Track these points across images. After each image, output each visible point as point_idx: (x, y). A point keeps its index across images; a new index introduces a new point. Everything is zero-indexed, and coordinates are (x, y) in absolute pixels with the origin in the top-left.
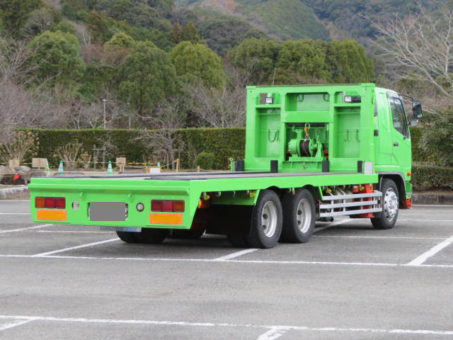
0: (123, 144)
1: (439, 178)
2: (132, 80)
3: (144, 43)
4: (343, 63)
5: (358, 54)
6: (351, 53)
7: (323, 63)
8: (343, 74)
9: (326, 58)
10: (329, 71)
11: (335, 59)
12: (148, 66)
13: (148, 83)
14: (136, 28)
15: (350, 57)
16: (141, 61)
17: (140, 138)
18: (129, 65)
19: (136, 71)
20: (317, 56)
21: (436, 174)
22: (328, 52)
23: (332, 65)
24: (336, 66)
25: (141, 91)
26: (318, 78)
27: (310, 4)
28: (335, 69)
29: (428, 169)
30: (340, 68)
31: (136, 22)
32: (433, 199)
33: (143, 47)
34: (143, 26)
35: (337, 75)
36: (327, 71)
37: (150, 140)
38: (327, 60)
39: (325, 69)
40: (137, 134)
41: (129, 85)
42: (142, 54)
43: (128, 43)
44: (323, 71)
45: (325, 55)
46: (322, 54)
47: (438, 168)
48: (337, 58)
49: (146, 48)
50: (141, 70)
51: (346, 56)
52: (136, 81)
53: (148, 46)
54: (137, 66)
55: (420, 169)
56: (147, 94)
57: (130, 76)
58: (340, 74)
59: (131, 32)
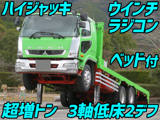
0: (4, 80)
1: (158, 91)
2: (6, 50)
3: (12, 30)
4: (121, 42)
5: (129, 38)
6: (125, 37)
7: (110, 42)
8: (121, 48)
9: (112, 39)
10: (113, 46)
11: (116, 40)
12: (14, 42)
13: (14, 51)
14: (7, 22)
15: (124, 39)
16: (11, 39)
17: (13, 76)
18: (4, 41)
19: (8, 45)
20: (107, 38)
21: (157, 89)
22: (113, 36)
23: (114, 43)
24: (117, 44)
25: (10, 55)
26: (107, 50)
27: (105, 11)
28: (116, 46)
29: (153, 87)
30: (119, 45)
31: (7, 19)
32: (155, 101)
33: (12, 32)
34: (11, 21)
35: (118, 49)
36: (112, 47)
37: (18, 78)
38: (112, 41)
39: (111, 45)
40: (11, 75)
41: (4, 53)
42: (12, 36)
43: (3, 30)
44: (110, 47)
45: (111, 38)
46: (109, 37)
47: (157, 86)
48: (117, 40)
49: (14, 32)
50: (10, 44)
51: (122, 39)
52: (8, 50)
53: (15, 31)
54: (9, 42)
55: (149, 87)
56: (14, 57)
57: (5, 47)
58: (119, 48)
59: (4, 24)
